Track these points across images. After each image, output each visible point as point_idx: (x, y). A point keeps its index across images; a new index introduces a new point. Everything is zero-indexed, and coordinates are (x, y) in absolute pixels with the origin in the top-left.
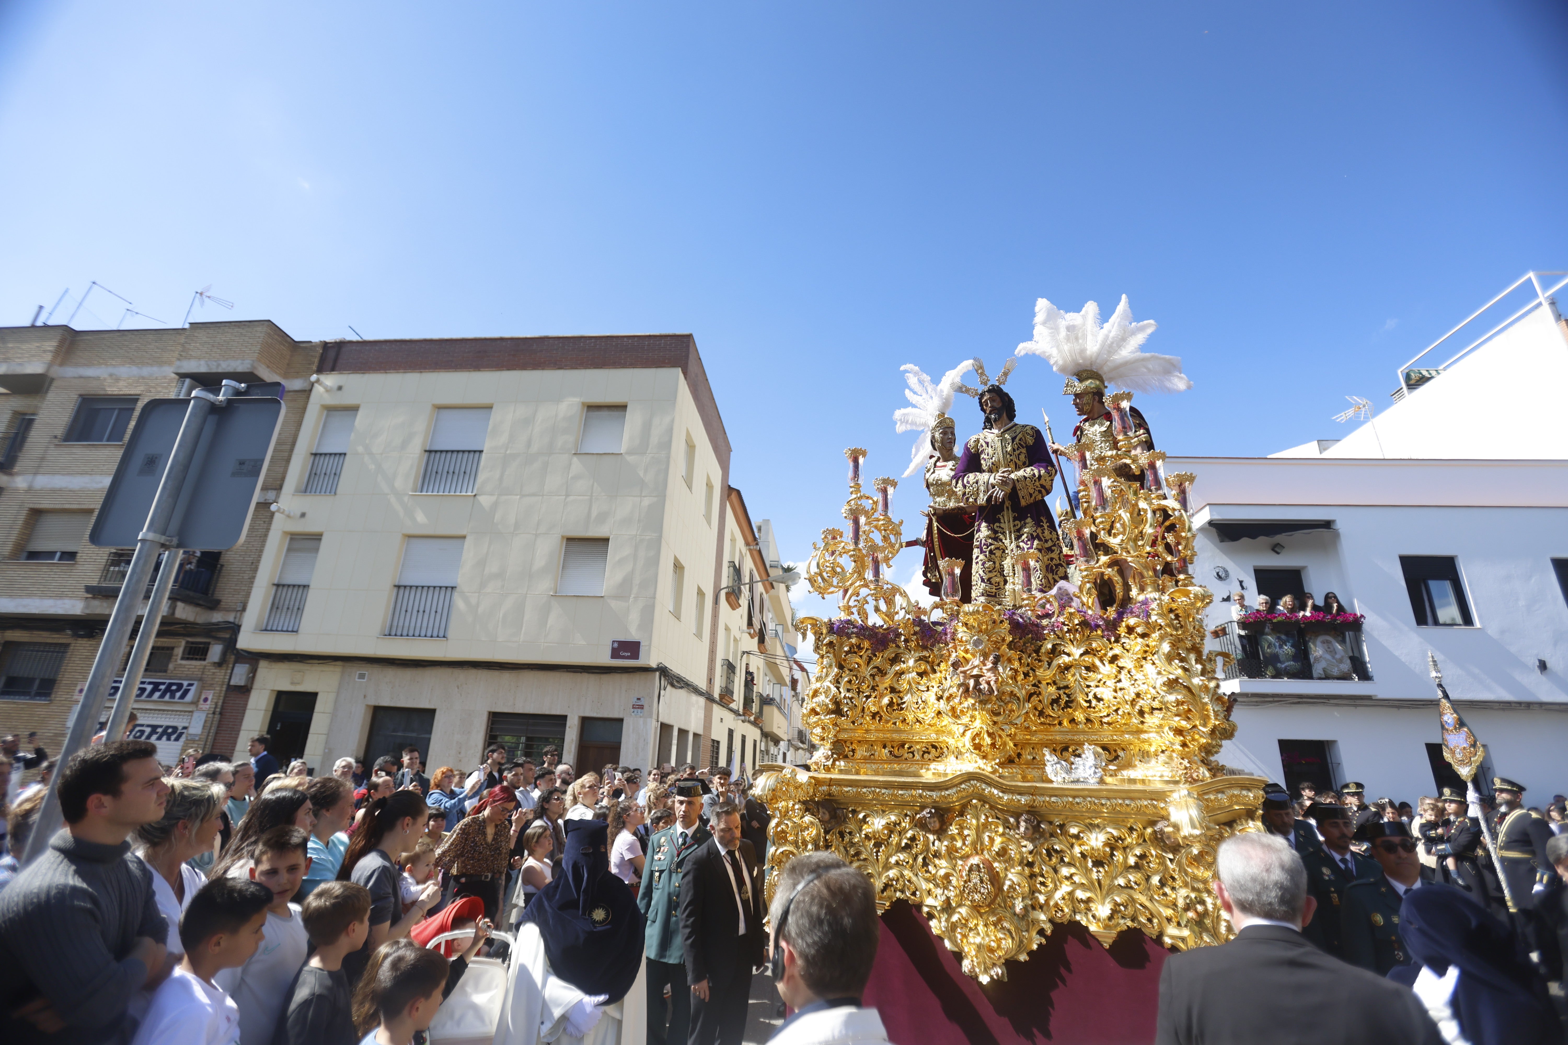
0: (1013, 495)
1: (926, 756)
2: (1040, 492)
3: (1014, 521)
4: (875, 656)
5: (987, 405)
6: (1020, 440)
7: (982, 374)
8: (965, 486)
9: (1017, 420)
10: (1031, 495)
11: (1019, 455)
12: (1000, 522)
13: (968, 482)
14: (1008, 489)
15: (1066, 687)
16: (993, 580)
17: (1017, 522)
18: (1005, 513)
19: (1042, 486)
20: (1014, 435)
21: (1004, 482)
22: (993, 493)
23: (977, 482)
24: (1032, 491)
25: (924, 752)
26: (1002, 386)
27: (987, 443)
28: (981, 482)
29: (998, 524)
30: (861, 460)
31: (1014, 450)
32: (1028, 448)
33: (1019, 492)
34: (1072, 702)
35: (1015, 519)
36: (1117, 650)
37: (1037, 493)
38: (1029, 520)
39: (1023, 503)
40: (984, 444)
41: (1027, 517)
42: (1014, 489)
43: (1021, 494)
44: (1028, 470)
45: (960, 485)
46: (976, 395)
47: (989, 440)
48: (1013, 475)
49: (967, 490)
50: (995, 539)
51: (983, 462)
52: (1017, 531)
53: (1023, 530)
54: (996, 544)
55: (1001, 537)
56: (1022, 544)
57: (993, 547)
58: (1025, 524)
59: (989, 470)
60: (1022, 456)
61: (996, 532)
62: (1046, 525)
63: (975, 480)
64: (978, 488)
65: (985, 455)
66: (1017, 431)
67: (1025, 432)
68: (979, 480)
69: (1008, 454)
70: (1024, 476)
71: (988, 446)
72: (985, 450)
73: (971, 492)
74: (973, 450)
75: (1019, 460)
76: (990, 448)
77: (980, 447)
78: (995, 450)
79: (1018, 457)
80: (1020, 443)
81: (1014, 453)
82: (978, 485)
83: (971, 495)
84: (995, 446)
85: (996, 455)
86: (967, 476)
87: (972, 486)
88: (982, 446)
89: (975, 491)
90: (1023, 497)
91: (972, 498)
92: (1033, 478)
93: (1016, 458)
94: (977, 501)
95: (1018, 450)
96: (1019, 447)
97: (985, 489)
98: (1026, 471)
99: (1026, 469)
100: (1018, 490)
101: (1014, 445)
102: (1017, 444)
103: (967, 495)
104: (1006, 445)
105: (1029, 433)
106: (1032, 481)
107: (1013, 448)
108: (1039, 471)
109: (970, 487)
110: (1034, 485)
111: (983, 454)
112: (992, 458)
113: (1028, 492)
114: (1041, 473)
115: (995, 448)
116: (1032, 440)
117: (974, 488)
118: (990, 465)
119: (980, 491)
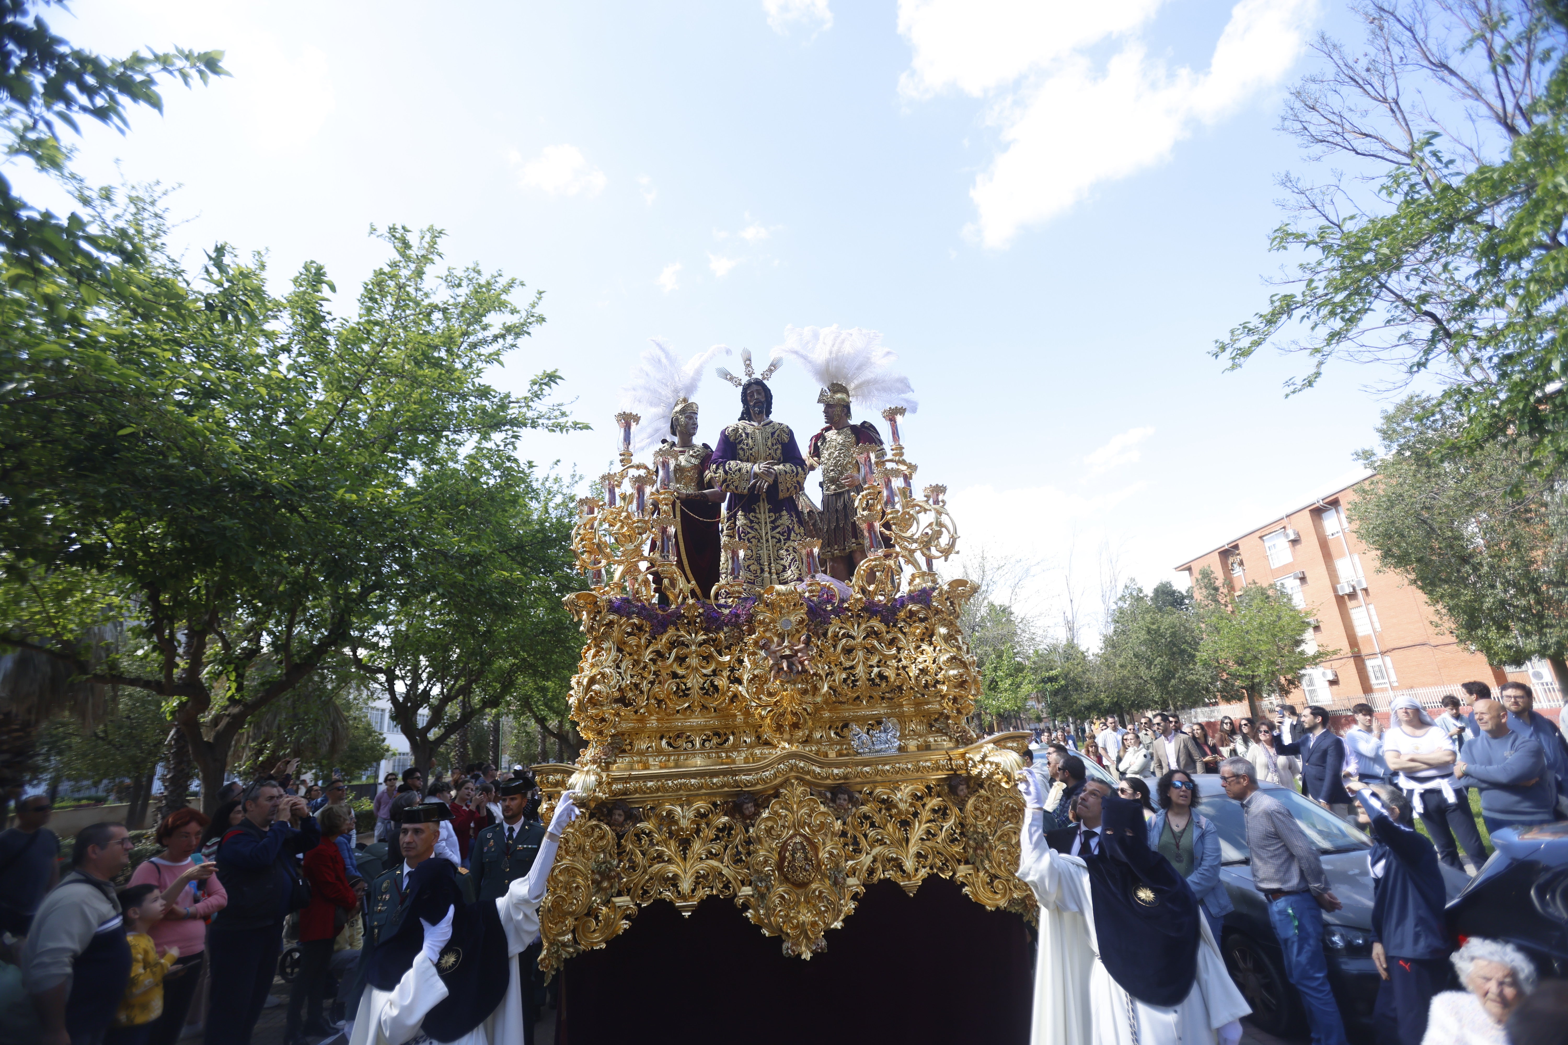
0: (774, 487)
1: (707, 744)
3: (769, 513)
4: (655, 639)
5: (752, 396)
6: (778, 436)
7: (748, 366)
8: (726, 472)
9: (772, 417)
10: (789, 489)
11: (776, 450)
13: (730, 469)
14: (771, 480)
15: (852, 667)
16: (752, 568)
17: (771, 514)
18: (761, 504)
19: (798, 482)
20: (773, 431)
21: (767, 473)
23: (740, 470)
24: (789, 485)
25: (705, 741)
26: (765, 382)
27: (747, 434)
28: (744, 471)
29: (753, 514)
30: (633, 425)
32: (784, 445)
33: (780, 485)
34: (857, 681)
35: (770, 511)
36: (895, 633)
37: (794, 488)
38: (784, 513)
39: (782, 496)
40: (744, 435)
41: (784, 510)
42: (776, 481)
43: (781, 487)
44: (788, 465)
45: (721, 471)
46: (740, 384)
47: (749, 431)
48: (776, 467)
49: (729, 477)
50: (752, 528)
51: (741, 452)
52: (772, 522)
53: (779, 522)
54: (753, 533)
55: (756, 526)
56: (778, 536)
57: (750, 536)
58: (781, 516)
59: (748, 461)
60: (779, 452)
61: (752, 522)
62: (795, 520)
63: (737, 468)
64: (741, 476)
65: (744, 445)
66: (775, 427)
67: (782, 430)
68: (741, 468)
69: (767, 447)
70: (785, 470)
71: (747, 437)
72: (745, 440)
73: (732, 479)
74: (731, 438)
75: (776, 455)
76: (750, 439)
77: (738, 436)
78: (755, 441)
79: (776, 452)
80: (778, 439)
81: (773, 447)
82: (740, 473)
83: (733, 482)
84: (755, 437)
85: (756, 447)
86: (728, 462)
87: (734, 474)
88: (741, 436)
89: (737, 479)
90: (782, 490)
91: (733, 486)
92: (792, 474)
93: (774, 452)
94: (738, 489)
95: (775, 445)
96: (776, 443)
97: (747, 478)
98: (785, 466)
99: (786, 464)
100: (779, 483)
101: (773, 440)
102: (775, 439)
103: (728, 482)
104: (765, 439)
105: (785, 431)
106: (791, 476)
107: (772, 443)
108: (797, 468)
109: (732, 474)
110: (792, 480)
111: (742, 444)
112: (751, 449)
113: (786, 487)
114: (798, 470)
115: (755, 439)
116: (788, 438)
117: (736, 476)
118: (748, 455)
119: (742, 480)
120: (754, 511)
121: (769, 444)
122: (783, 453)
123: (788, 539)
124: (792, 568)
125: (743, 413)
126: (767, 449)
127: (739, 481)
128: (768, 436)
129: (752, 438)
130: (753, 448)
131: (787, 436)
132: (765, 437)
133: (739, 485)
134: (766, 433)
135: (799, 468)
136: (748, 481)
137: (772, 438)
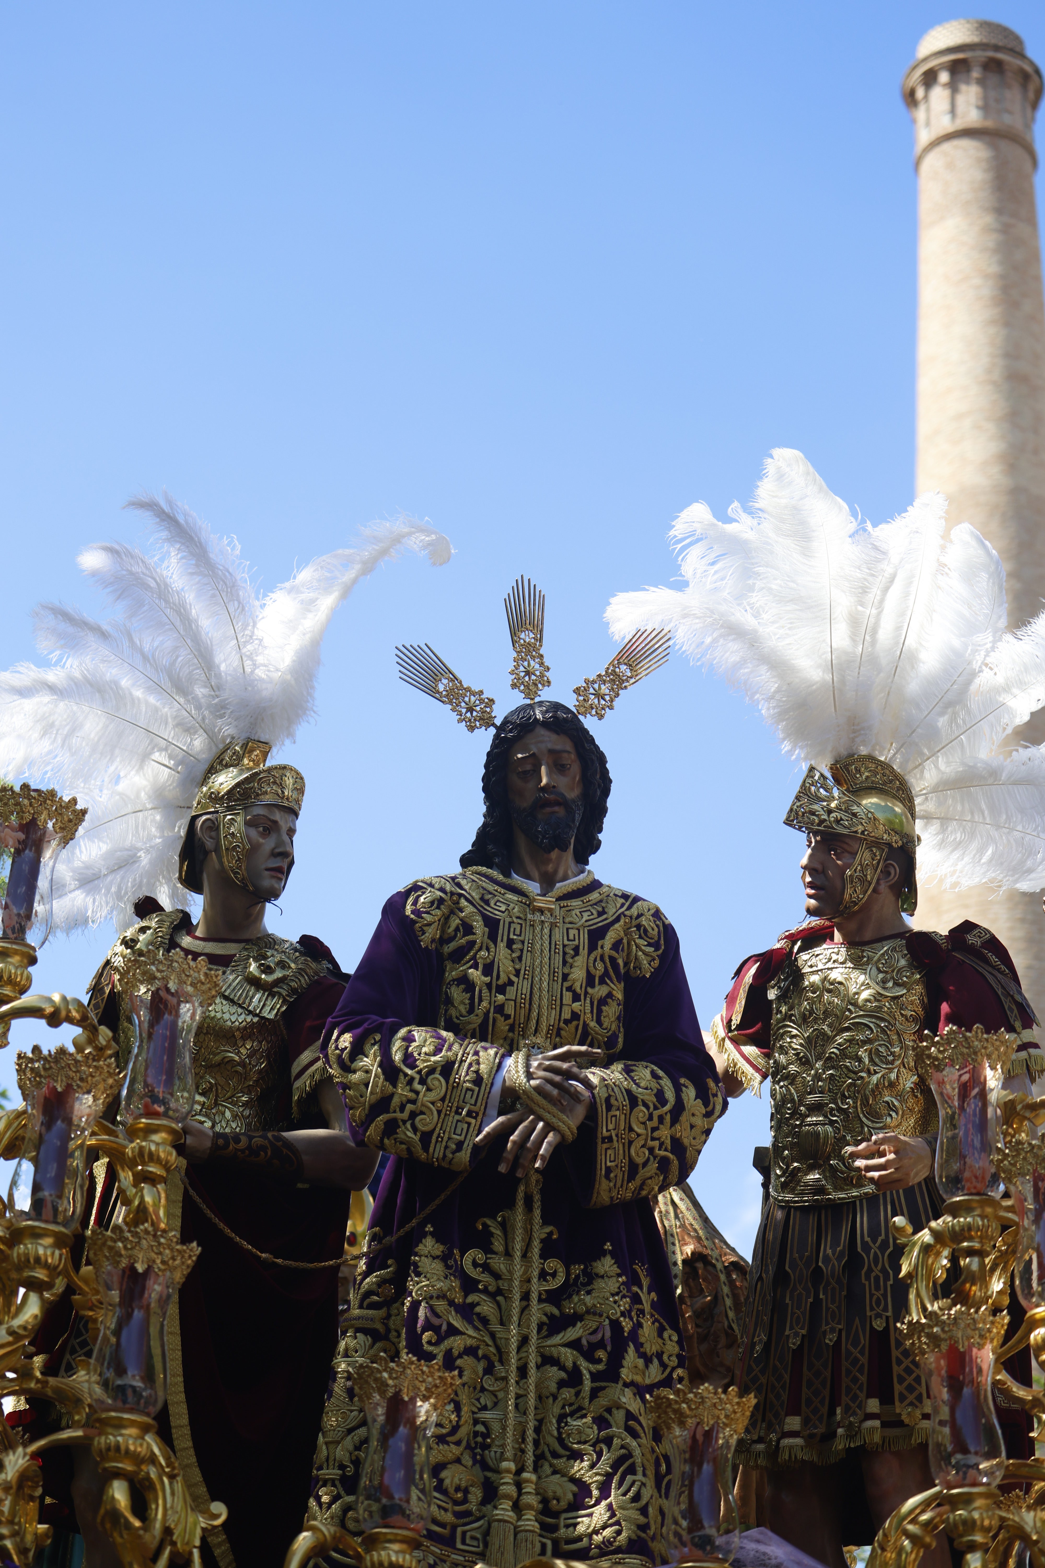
0: (578, 1153)
2: (664, 1164)
3: (544, 1256)
5: (531, 772)
6: (616, 946)
7: (528, 648)
8: (390, 1071)
10: (633, 1169)
11: (603, 1002)
12: (488, 1249)
13: (409, 1061)
14: (570, 1123)
16: (452, 1477)
17: (553, 1264)
18: (518, 1217)
19: (678, 1147)
20: (599, 921)
21: (558, 1093)
23: (447, 1068)
24: (639, 1154)
26: (589, 722)
27: (492, 924)
28: (463, 1074)
29: (480, 1257)
31: (590, 980)
32: (634, 986)
33: (601, 1147)
35: (549, 1250)
37: (654, 1166)
38: (607, 1265)
39: (601, 1194)
40: (479, 926)
41: (604, 1253)
42: (587, 1130)
44: (643, 1070)
45: (370, 1062)
46: (487, 721)
47: (498, 910)
48: (594, 1075)
49: (402, 1090)
50: (467, 1311)
51: (457, 994)
52: (553, 1297)
53: (583, 1300)
54: (470, 1335)
55: (486, 1308)
56: (568, 1356)
57: (457, 1343)
58: (591, 1277)
59: (483, 1034)
60: (612, 1011)
61: (469, 1285)
62: (647, 1298)
63: (437, 1058)
64: (449, 1092)
65: (475, 966)
66: (606, 910)
67: (634, 923)
68: (454, 1063)
69: (569, 989)
70: (629, 1092)
71: (493, 936)
72: (480, 949)
73: (414, 1102)
74: (427, 934)
75: (599, 1022)
76: (502, 945)
77: (457, 929)
78: (520, 958)
79: (600, 1012)
80: (613, 960)
81: (590, 990)
82: (447, 1082)
83: (413, 1115)
84: (523, 942)
85: (521, 981)
86: (403, 1032)
87: (422, 1082)
88: (468, 929)
89: (433, 1103)
90: (609, 1170)
91: (415, 1129)
92: (656, 1108)
93: (592, 1012)
94: (432, 1145)
95: (602, 982)
96: (606, 973)
97: (475, 1105)
98: (632, 1074)
99: (635, 1065)
100: (599, 1141)
101: (595, 960)
102: (602, 958)
103: (395, 1112)
104: (565, 953)
105: (646, 931)
106: (650, 1118)
107: (588, 972)
108: (678, 1088)
109: (417, 1081)
110: (656, 1134)
111: (468, 962)
112: (501, 990)
113: (627, 1158)
114: (684, 1096)
115: (522, 950)
116: (654, 960)
117: (429, 1089)
118: (488, 1012)
119: (454, 1109)
120: (484, 1242)
121: (578, 975)
122: (628, 1017)
123: (611, 1374)
124: (613, 1498)
125: (483, 835)
126: (568, 997)
127: (439, 1112)
128: (576, 942)
129: (510, 943)
130: (511, 983)
131: (650, 949)
132: (564, 946)
133: (437, 1129)
134: (568, 929)
135: (686, 1087)
136: (475, 1118)
137: (590, 952)
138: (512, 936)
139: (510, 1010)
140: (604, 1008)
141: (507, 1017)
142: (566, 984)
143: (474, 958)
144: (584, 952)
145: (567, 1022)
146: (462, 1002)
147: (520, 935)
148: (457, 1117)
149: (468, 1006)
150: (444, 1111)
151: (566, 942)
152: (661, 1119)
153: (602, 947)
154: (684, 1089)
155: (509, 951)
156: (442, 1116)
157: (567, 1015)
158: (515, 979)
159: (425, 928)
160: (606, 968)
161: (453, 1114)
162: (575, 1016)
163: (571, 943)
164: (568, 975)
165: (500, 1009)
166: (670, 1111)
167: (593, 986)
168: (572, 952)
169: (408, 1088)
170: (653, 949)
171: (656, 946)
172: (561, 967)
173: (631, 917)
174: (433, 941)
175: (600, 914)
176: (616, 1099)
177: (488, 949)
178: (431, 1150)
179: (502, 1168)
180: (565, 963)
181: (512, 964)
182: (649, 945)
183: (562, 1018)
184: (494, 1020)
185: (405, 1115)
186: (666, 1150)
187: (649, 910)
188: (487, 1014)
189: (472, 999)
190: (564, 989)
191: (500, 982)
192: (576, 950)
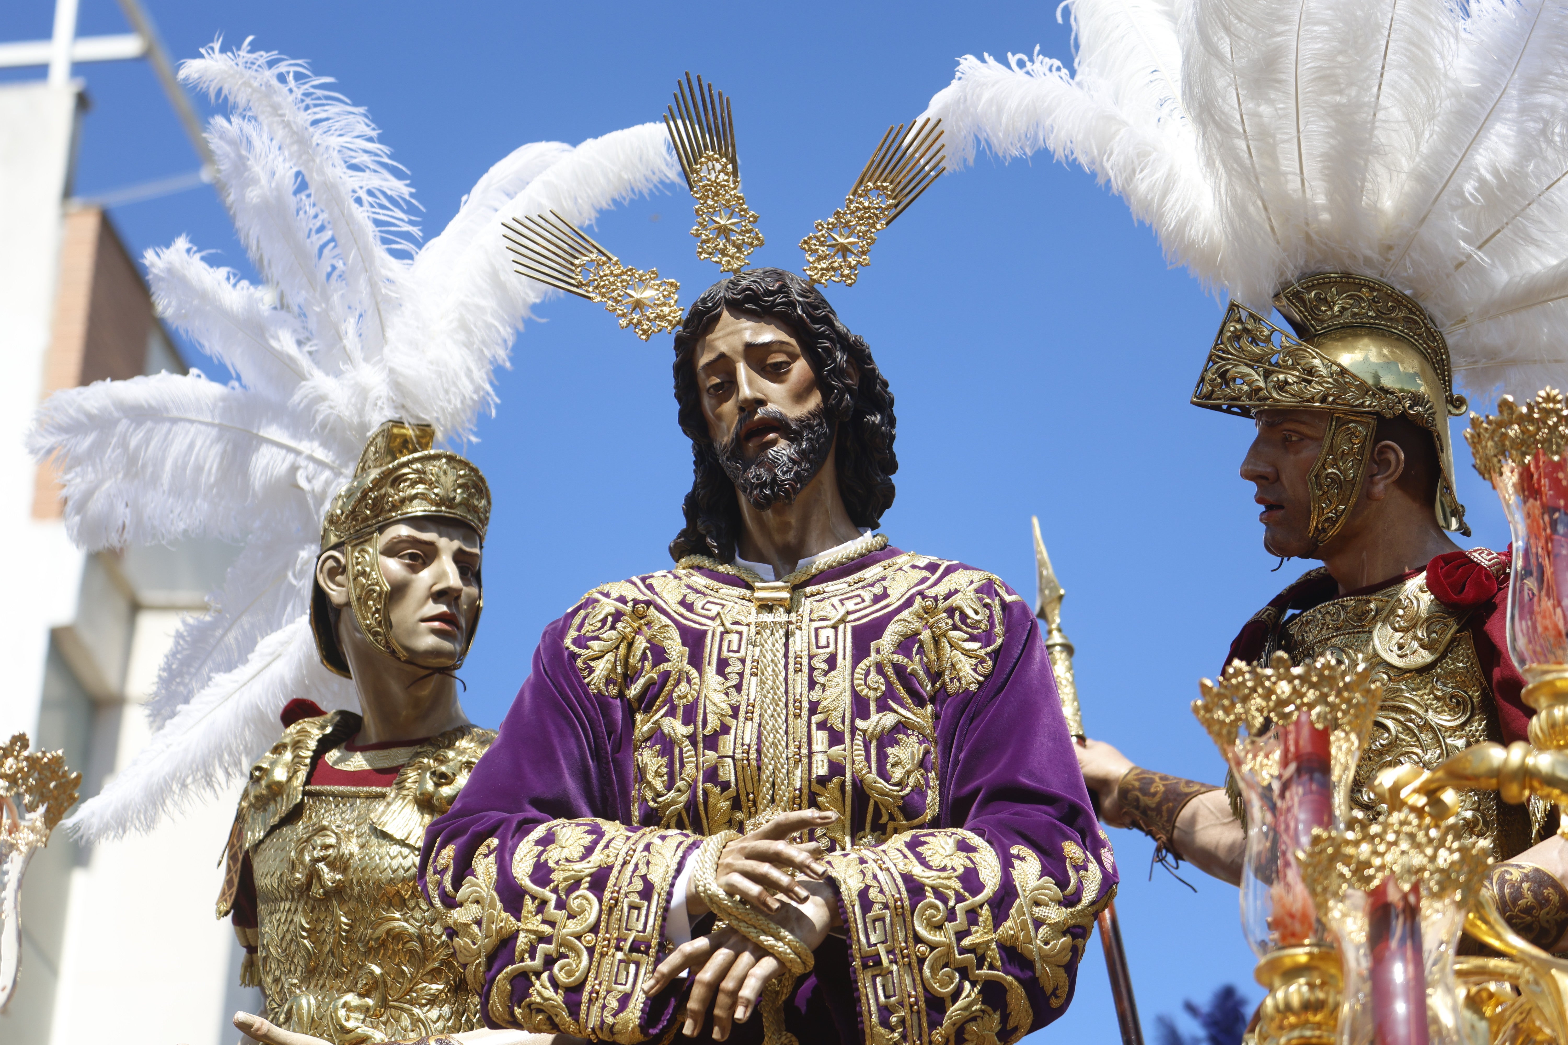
2: (994, 993)
6: (905, 646)
8: (510, 895)
11: (887, 740)
13: (541, 873)
14: (799, 943)
20: (874, 611)
22: (697, 961)
23: (601, 878)
24: (940, 980)
27: (694, 640)
28: (624, 884)
33: (864, 974)
40: (673, 646)
45: (481, 884)
47: (705, 616)
49: (530, 923)
51: (651, 761)
59: (690, 821)
60: (907, 752)
63: (583, 865)
64: (604, 916)
65: (672, 713)
66: (889, 591)
67: (942, 605)
68: (611, 868)
69: (822, 726)
70: (908, 878)
71: (696, 660)
72: (678, 682)
73: (548, 940)
74: (597, 673)
75: (883, 773)
76: (711, 671)
77: (644, 657)
78: (738, 688)
79: (882, 757)
80: (899, 669)
81: (859, 723)
82: (600, 901)
83: (549, 961)
84: (743, 661)
85: (741, 725)
86: (539, 831)
87: (561, 905)
88: (659, 654)
89: (579, 938)
90: (885, 1011)
91: (555, 984)
92: (960, 899)
93: (868, 759)
94: (584, 1007)
95: (883, 707)
96: (890, 693)
97: (644, 931)
98: (920, 849)
99: (932, 835)
100: (857, 963)
101: (867, 673)
102: (880, 668)
103: (522, 960)
104: (812, 669)
105: (964, 617)
106: (951, 915)
107: (855, 695)
108: (1007, 863)
109: (552, 904)
110: (966, 942)
111: (660, 708)
112: (711, 742)
113: (920, 989)
114: (1015, 874)
115: (741, 675)
116: (982, 661)
117: (571, 916)
118: (695, 781)
119: (613, 943)
121: (837, 700)
126: (820, 738)
127: (591, 951)
128: (831, 649)
129: (722, 665)
130: (725, 729)
131: (975, 645)
132: (811, 658)
133: (590, 979)
134: (817, 630)
135: (1022, 859)
136: (646, 953)
137: (856, 661)
138: (725, 653)
139: (728, 772)
140: (889, 750)
141: (725, 786)
142: (815, 719)
143: (669, 700)
144: (844, 662)
145: (822, 781)
146: (658, 774)
147: (738, 651)
148: (620, 955)
149: (666, 778)
150: (598, 949)
151: (814, 650)
152: (972, 915)
153: (878, 652)
154: (1017, 863)
155: (721, 679)
156: (596, 955)
157: (821, 769)
158: (733, 723)
159: (592, 664)
160: (888, 683)
161: (612, 950)
162: (836, 768)
163: (821, 651)
164: (818, 703)
165: (712, 775)
166: (990, 902)
167: (866, 716)
168: (825, 666)
169: (539, 917)
170: (978, 645)
171: (986, 638)
172: (805, 692)
173: (936, 598)
174: (608, 681)
175: (877, 599)
176: (881, 891)
177: (689, 681)
178: (583, 1015)
179: (688, 1029)
180: (812, 684)
181: (724, 697)
182: (973, 638)
183: (814, 776)
184: (706, 793)
185: (538, 962)
186: (991, 967)
187: (972, 582)
188: (692, 786)
189: (671, 765)
190: (814, 727)
191: (708, 731)
192: (832, 662)
